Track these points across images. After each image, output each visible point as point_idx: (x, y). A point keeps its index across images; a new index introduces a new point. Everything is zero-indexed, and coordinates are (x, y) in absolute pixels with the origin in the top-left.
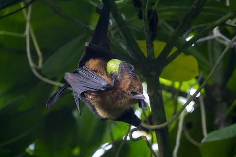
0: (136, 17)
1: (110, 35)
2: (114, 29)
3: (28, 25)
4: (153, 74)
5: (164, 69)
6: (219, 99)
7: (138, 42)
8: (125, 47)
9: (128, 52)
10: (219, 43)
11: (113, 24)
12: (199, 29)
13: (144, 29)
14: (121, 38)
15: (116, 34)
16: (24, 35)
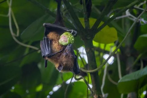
0: (78, 3)
1: (62, 14)
2: (65, 10)
3: (10, 10)
4: (89, 38)
5: (96, 35)
6: (129, 55)
7: (80, 19)
8: (71, 22)
9: (73, 25)
10: (129, 19)
11: (65, 7)
12: (117, 11)
13: (83, 10)
14: (69, 16)
15: (67, 14)
16: (8, 15)
